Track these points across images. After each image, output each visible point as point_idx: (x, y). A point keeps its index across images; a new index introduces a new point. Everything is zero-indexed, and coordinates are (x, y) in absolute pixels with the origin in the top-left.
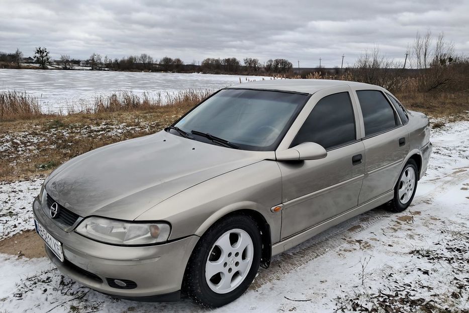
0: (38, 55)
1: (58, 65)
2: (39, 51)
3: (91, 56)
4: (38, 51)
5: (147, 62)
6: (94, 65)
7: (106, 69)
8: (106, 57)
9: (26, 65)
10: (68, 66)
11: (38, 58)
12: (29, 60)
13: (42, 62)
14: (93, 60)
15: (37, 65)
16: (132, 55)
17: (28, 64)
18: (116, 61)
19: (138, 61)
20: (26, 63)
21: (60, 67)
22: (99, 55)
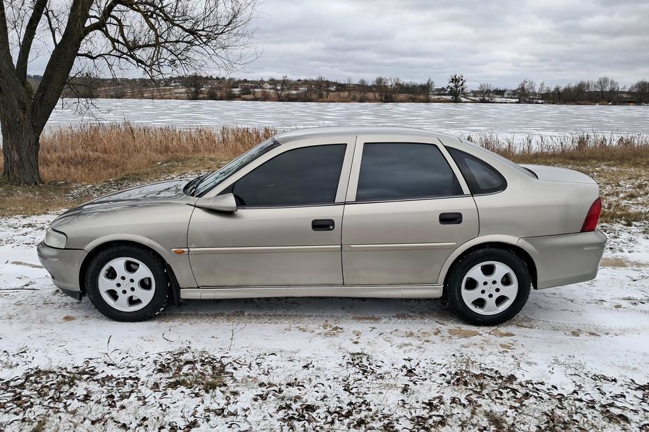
0: (452, 85)
1: (475, 96)
2: (455, 80)
3: (520, 83)
4: (453, 79)
5: (607, 89)
6: (523, 96)
7: (540, 101)
8: (542, 85)
9: (437, 97)
10: (487, 98)
11: (451, 88)
12: (441, 92)
13: (455, 94)
14: (523, 89)
15: (449, 98)
16: (584, 81)
17: (439, 97)
18: (557, 89)
19: (592, 89)
20: (437, 95)
21: (477, 99)
22: (532, 82)
